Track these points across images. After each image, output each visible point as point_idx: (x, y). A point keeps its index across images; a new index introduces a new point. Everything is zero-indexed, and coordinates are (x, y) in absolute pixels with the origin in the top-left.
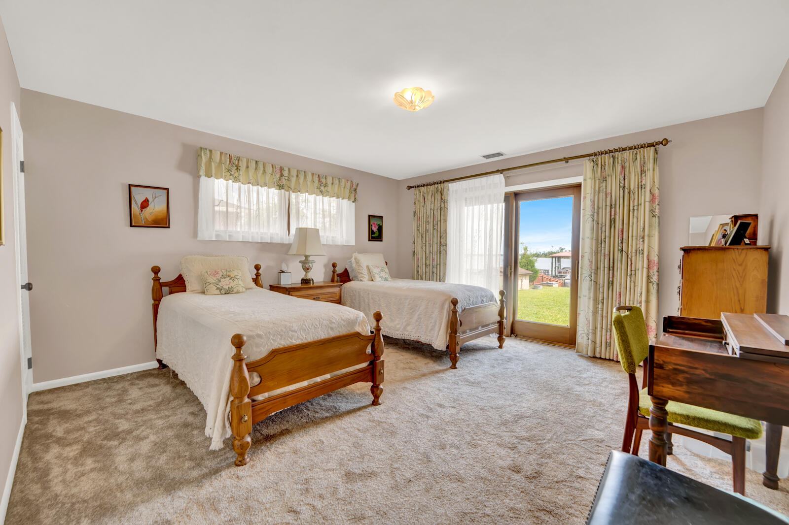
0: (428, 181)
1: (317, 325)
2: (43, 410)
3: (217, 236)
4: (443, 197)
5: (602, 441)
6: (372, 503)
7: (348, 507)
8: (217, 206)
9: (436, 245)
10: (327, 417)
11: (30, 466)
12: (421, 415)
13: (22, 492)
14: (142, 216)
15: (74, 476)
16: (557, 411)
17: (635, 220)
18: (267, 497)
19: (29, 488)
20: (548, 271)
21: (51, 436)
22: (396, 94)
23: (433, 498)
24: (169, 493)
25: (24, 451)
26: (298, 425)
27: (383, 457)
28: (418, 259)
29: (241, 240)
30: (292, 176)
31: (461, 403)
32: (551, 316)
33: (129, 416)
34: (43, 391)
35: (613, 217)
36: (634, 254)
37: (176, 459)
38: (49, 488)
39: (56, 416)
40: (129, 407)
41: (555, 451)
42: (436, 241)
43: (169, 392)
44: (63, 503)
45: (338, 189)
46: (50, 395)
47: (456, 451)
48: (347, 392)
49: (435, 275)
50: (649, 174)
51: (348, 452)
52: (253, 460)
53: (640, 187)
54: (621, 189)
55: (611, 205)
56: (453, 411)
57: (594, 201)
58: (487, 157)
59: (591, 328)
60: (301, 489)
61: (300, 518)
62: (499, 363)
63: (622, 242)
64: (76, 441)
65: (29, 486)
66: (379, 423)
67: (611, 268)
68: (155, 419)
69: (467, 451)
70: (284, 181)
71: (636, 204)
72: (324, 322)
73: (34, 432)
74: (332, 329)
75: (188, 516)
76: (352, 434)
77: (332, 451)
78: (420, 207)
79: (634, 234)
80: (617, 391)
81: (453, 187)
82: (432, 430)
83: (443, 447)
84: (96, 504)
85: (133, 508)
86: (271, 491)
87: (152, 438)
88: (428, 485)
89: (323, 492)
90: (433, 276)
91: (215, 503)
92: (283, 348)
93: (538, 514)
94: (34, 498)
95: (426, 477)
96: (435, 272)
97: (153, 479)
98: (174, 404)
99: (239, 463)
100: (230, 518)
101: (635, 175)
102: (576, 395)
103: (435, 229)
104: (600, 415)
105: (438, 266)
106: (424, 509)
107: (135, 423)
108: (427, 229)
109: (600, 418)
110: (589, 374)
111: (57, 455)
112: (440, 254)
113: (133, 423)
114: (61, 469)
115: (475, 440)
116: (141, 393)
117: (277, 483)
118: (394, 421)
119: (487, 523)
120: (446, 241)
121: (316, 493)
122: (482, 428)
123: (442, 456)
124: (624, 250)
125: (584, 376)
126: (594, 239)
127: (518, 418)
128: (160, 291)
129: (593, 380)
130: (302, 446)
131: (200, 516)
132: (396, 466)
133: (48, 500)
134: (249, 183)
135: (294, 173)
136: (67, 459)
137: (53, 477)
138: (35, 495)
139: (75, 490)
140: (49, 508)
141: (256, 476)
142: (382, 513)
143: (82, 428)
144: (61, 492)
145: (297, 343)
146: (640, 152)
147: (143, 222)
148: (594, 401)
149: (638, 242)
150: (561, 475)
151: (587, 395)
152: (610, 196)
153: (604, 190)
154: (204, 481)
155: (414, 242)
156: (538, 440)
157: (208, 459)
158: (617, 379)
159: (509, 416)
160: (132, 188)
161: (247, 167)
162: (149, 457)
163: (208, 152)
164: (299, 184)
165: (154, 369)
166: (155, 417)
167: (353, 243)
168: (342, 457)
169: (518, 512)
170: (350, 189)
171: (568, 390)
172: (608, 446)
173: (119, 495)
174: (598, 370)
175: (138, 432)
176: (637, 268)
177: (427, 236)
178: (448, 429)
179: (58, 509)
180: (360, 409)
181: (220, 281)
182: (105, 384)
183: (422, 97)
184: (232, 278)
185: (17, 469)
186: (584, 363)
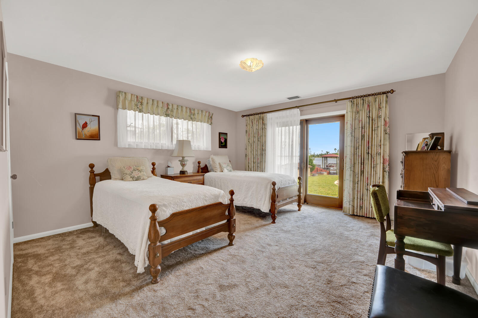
0: (255, 112)
1: (197, 199)
2: (22, 254)
3: (129, 145)
4: (263, 122)
5: (364, 262)
6: (237, 302)
7: (224, 305)
8: (129, 127)
9: (260, 150)
10: (202, 254)
11: (21, 289)
12: (258, 251)
13: (19, 305)
14: (83, 133)
15: (51, 294)
16: (336, 246)
17: (376, 135)
18: (174, 301)
19: (23, 302)
20: (320, 165)
21: (32, 270)
22: (241, 62)
23: (273, 297)
24: (113, 302)
25: (15, 280)
26: (186, 259)
27: (240, 275)
28: (249, 159)
29: (143, 148)
30: (174, 109)
31: (281, 243)
32: (325, 192)
33: (79, 257)
34: (20, 243)
35: (363, 134)
36: (375, 155)
37: (114, 281)
38: (36, 301)
39: (32, 258)
40: (78, 251)
41: (338, 268)
42: (260, 148)
43: (102, 241)
44: (47, 310)
45: (201, 117)
46: (25, 245)
47: (282, 271)
48: (212, 238)
49: (259, 168)
50: (383, 110)
51: (219, 273)
52: (162, 280)
53: (378, 117)
54: (368, 118)
55: (362, 127)
56: (277, 248)
57: (352, 125)
58: (290, 98)
59: (351, 198)
60: (194, 296)
61: (196, 313)
62: (299, 219)
63: (369, 148)
64: (48, 273)
65: (23, 301)
66: (234, 256)
67: (362, 163)
68: (96, 258)
69: (288, 271)
70: (169, 112)
71: (376, 127)
72: (202, 196)
73: (20, 268)
74: (206, 200)
75: (127, 314)
76: (219, 263)
77: (209, 273)
78: (250, 127)
79: (375, 144)
80: (368, 234)
81: (269, 115)
82: (266, 259)
83: (274, 269)
84: (68, 310)
85: (92, 311)
86: (176, 298)
87: (97, 269)
88: (269, 291)
89: (208, 297)
90: (258, 169)
91: (143, 306)
92: (179, 212)
93: (333, 304)
94: (27, 308)
95: (267, 286)
96: (259, 166)
97: (101, 294)
98: (108, 248)
99: (154, 282)
100: (153, 314)
101: (376, 110)
102: (346, 237)
103: (259, 141)
104: (361, 248)
105: (261, 163)
106: (268, 304)
107: (84, 261)
108: (254, 140)
109: (361, 249)
110: (352, 225)
111: (37, 281)
112: (262, 155)
113: (83, 261)
114: (41, 290)
115: (291, 264)
116: (85, 242)
117: (179, 293)
118: (243, 254)
119: (305, 310)
120: (265, 147)
121: (204, 298)
122: (295, 257)
123: (274, 273)
124: (369, 153)
125: (349, 226)
126: (353, 146)
127: (315, 251)
128: (95, 179)
129: (355, 228)
130: (191, 271)
131: (135, 314)
132: (248, 280)
133: (37, 309)
134: (148, 113)
135: (175, 107)
136: (44, 284)
137: (37, 295)
138: (27, 306)
139: (53, 303)
140: (38, 314)
141: (165, 289)
142: (244, 307)
143: (51, 264)
144: (45, 304)
145: (187, 209)
146: (378, 97)
147: (84, 137)
148: (357, 240)
149: (378, 149)
150: (343, 282)
151: (352, 236)
152: (361, 122)
153: (358, 118)
154: (134, 293)
155: (246, 149)
156: (328, 263)
157: (134, 281)
158: (367, 227)
159: (310, 250)
160: (77, 115)
161: (147, 103)
162: (97, 281)
163: (124, 94)
164: (178, 113)
165: (90, 227)
166: (96, 257)
167: (210, 149)
168: (215, 276)
169: (322, 303)
170: (208, 117)
171: (341, 234)
172: (367, 265)
173: (82, 304)
174: (357, 223)
175: (87, 266)
176: (377, 163)
177: (254, 145)
178: (276, 258)
179: (44, 314)
180: (222, 248)
181: (132, 173)
182: (61, 237)
183: (257, 63)
184: (140, 170)
185: (12, 291)
186: (348, 219)
